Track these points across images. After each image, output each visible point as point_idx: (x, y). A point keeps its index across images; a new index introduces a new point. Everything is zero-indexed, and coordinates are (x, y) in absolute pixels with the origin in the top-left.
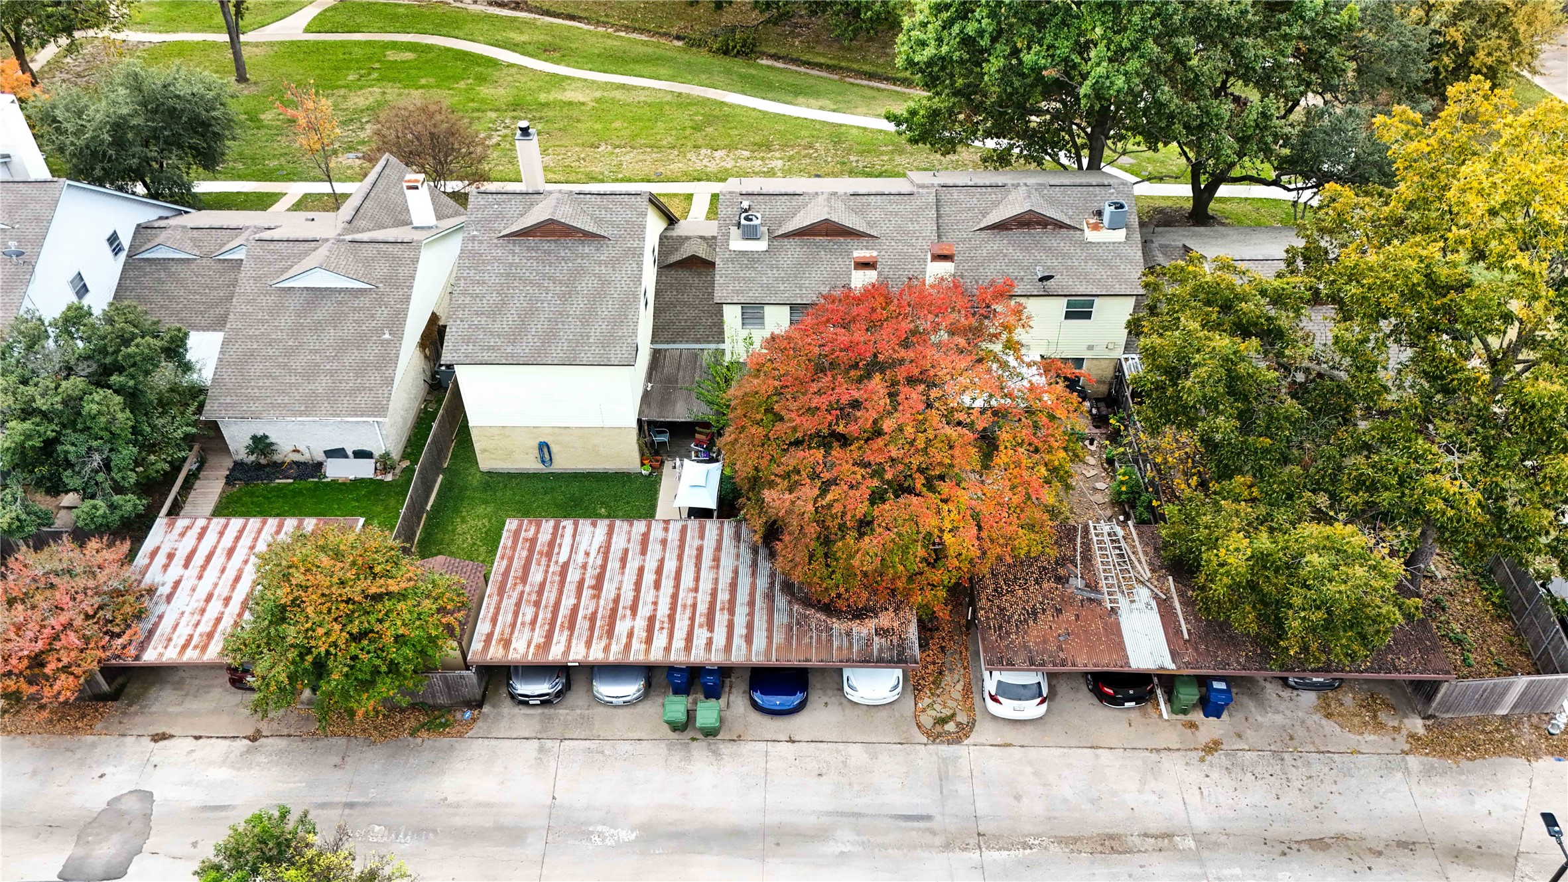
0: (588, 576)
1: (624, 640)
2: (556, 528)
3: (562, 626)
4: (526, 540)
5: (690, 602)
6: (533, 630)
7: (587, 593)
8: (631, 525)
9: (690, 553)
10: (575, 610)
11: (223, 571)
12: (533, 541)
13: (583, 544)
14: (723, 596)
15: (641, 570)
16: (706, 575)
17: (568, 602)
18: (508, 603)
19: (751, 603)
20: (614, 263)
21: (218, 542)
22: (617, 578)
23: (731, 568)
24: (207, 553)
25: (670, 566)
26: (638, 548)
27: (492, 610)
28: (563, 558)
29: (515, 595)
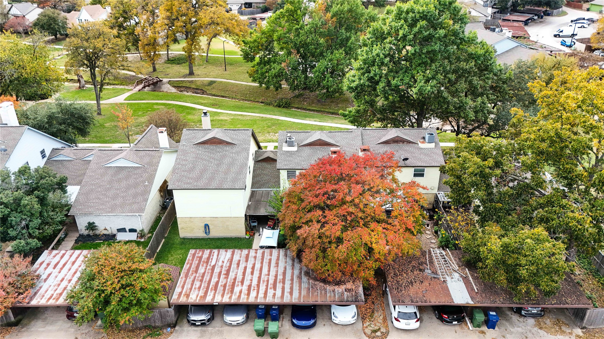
0: (223, 270)
1: (238, 294)
2: (210, 253)
3: (212, 289)
4: (198, 257)
5: (266, 279)
6: (199, 290)
7: (222, 276)
8: (242, 251)
9: (266, 261)
10: (217, 283)
11: (70, 270)
12: (201, 258)
13: (222, 258)
14: (280, 277)
15: (245, 268)
16: (273, 270)
17: (214, 280)
18: (189, 281)
19: (292, 280)
20: (238, 153)
21: (69, 259)
22: (236, 271)
23: (283, 267)
24: (64, 263)
25: (258, 266)
26: (245, 259)
27: (182, 283)
28: (213, 263)
29: (192, 277)
